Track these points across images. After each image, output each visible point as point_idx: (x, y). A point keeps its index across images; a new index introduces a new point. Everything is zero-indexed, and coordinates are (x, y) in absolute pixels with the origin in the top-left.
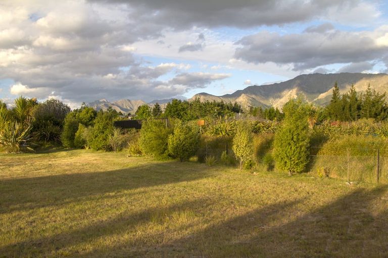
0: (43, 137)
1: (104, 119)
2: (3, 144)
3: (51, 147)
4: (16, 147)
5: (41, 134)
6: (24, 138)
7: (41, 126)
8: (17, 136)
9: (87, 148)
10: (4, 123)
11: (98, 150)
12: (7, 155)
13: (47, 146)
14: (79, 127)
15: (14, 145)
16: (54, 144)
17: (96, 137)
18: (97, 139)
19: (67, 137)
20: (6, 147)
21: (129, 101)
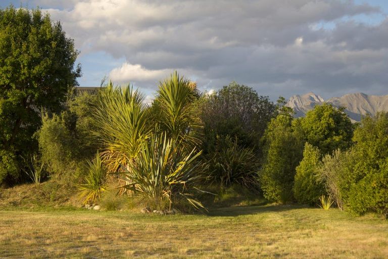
0: (218, 175)
1: (380, 134)
2: (133, 188)
3: (235, 200)
4: (164, 199)
5: (212, 168)
6: (182, 176)
7: (213, 149)
8: (166, 171)
9: (327, 207)
10: (137, 137)
11: (362, 214)
12: (143, 217)
13: (225, 196)
14: (304, 153)
15: (159, 194)
16: (240, 192)
17: (359, 178)
18: (362, 183)
19: (276, 177)
20: (141, 197)
21: (366, 96)
